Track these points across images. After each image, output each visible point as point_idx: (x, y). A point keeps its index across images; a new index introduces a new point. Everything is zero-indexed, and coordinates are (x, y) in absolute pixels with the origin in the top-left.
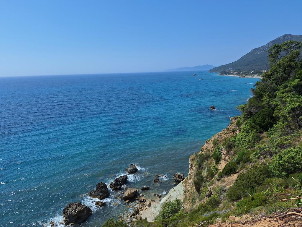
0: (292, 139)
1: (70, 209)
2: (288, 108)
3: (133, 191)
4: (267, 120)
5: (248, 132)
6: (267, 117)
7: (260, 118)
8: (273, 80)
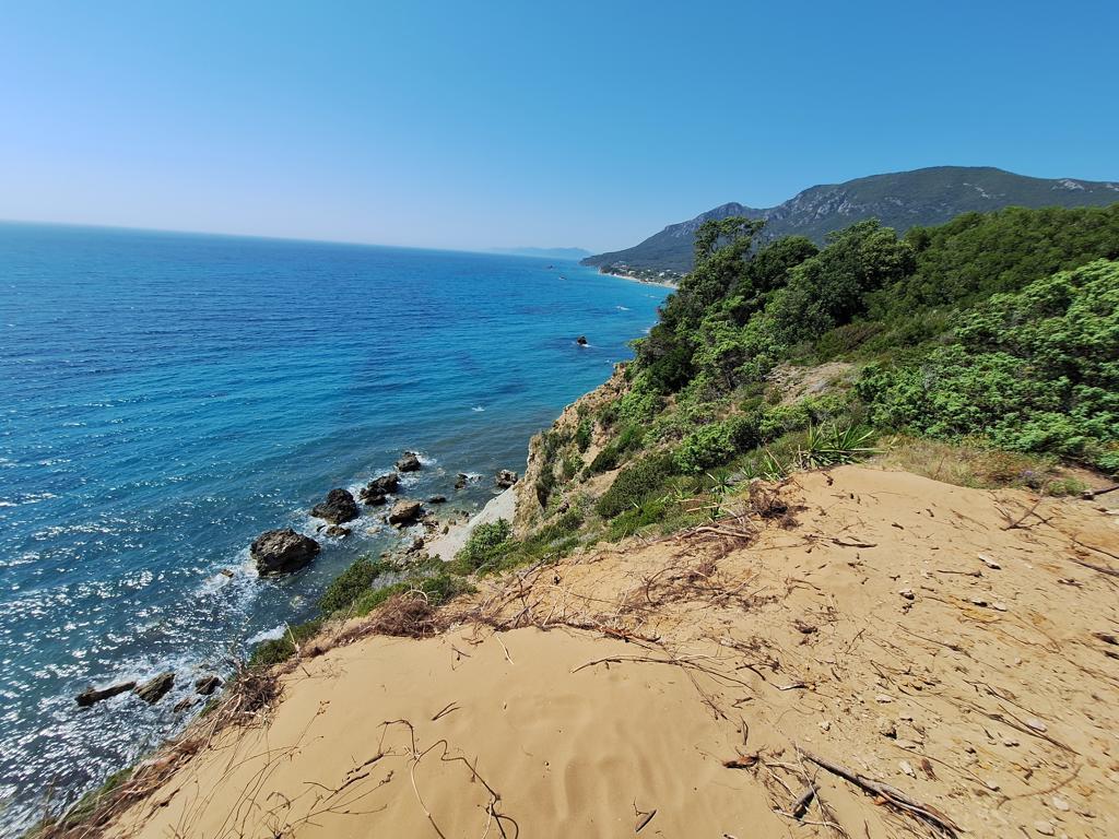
0: (718, 408)
1: (269, 543)
2: (717, 351)
3: (410, 505)
4: (679, 370)
5: (643, 393)
6: (680, 365)
7: (668, 367)
8: (698, 293)
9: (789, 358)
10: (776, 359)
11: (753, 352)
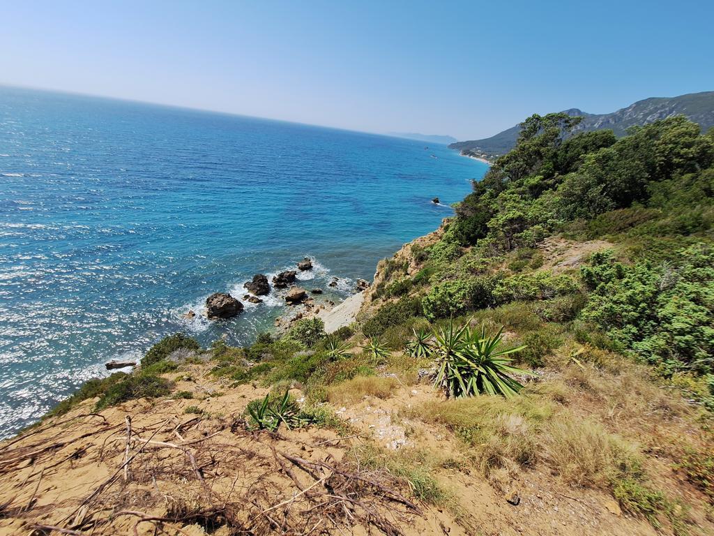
0: (492, 263)
1: (215, 300)
2: (504, 218)
3: (299, 292)
4: (479, 229)
5: (449, 243)
6: (479, 225)
7: (471, 226)
8: (506, 171)
9: (562, 231)
10: (551, 230)
11: (535, 222)
